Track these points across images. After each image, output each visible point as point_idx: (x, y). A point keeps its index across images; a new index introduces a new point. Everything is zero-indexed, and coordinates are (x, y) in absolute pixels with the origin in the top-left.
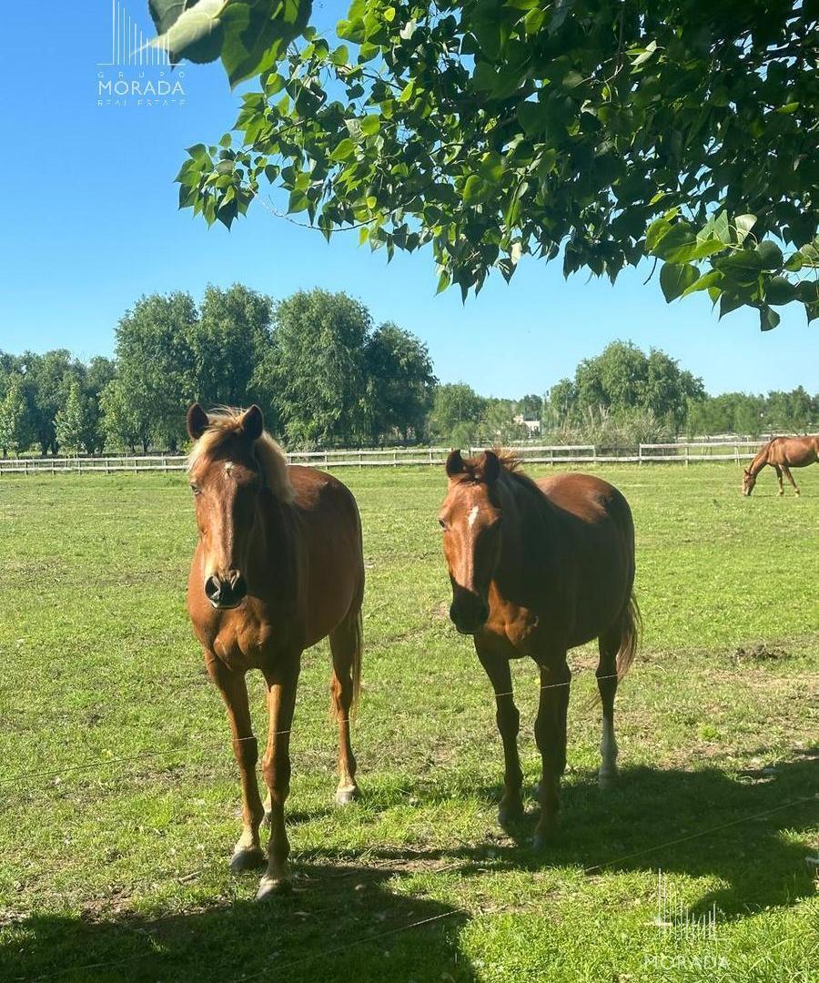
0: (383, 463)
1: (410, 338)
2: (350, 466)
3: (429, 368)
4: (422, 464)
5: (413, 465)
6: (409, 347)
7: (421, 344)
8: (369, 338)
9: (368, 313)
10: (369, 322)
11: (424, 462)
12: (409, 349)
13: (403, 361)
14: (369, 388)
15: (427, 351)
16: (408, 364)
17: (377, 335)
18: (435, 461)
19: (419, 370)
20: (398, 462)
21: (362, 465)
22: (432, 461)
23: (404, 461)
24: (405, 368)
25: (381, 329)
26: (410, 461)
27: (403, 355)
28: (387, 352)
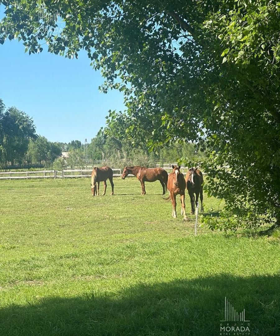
0: (21, 177)
1: (24, 116)
2: (5, 179)
3: (34, 130)
4: (41, 178)
5: (36, 178)
6: (23, 120)
7: (29, 118)
8: (3, 115)
9: (3, 102)
10: (3, 107)
11: (41, 177)
12: (24, 121)
13: (21, 127)
14: (4, 140)
15: (33, 121)
16: (23, 128)
17: (7, 113)
18: (46, 177)
19: (29, 131)
20: (29, 177)
21: (11, 179)
22: (45, 177)
23: (32, 177)
24: (22, 130)
25: (9, 110)
26: (35, 177)
27: (21, 124)
28: (13, 122)
